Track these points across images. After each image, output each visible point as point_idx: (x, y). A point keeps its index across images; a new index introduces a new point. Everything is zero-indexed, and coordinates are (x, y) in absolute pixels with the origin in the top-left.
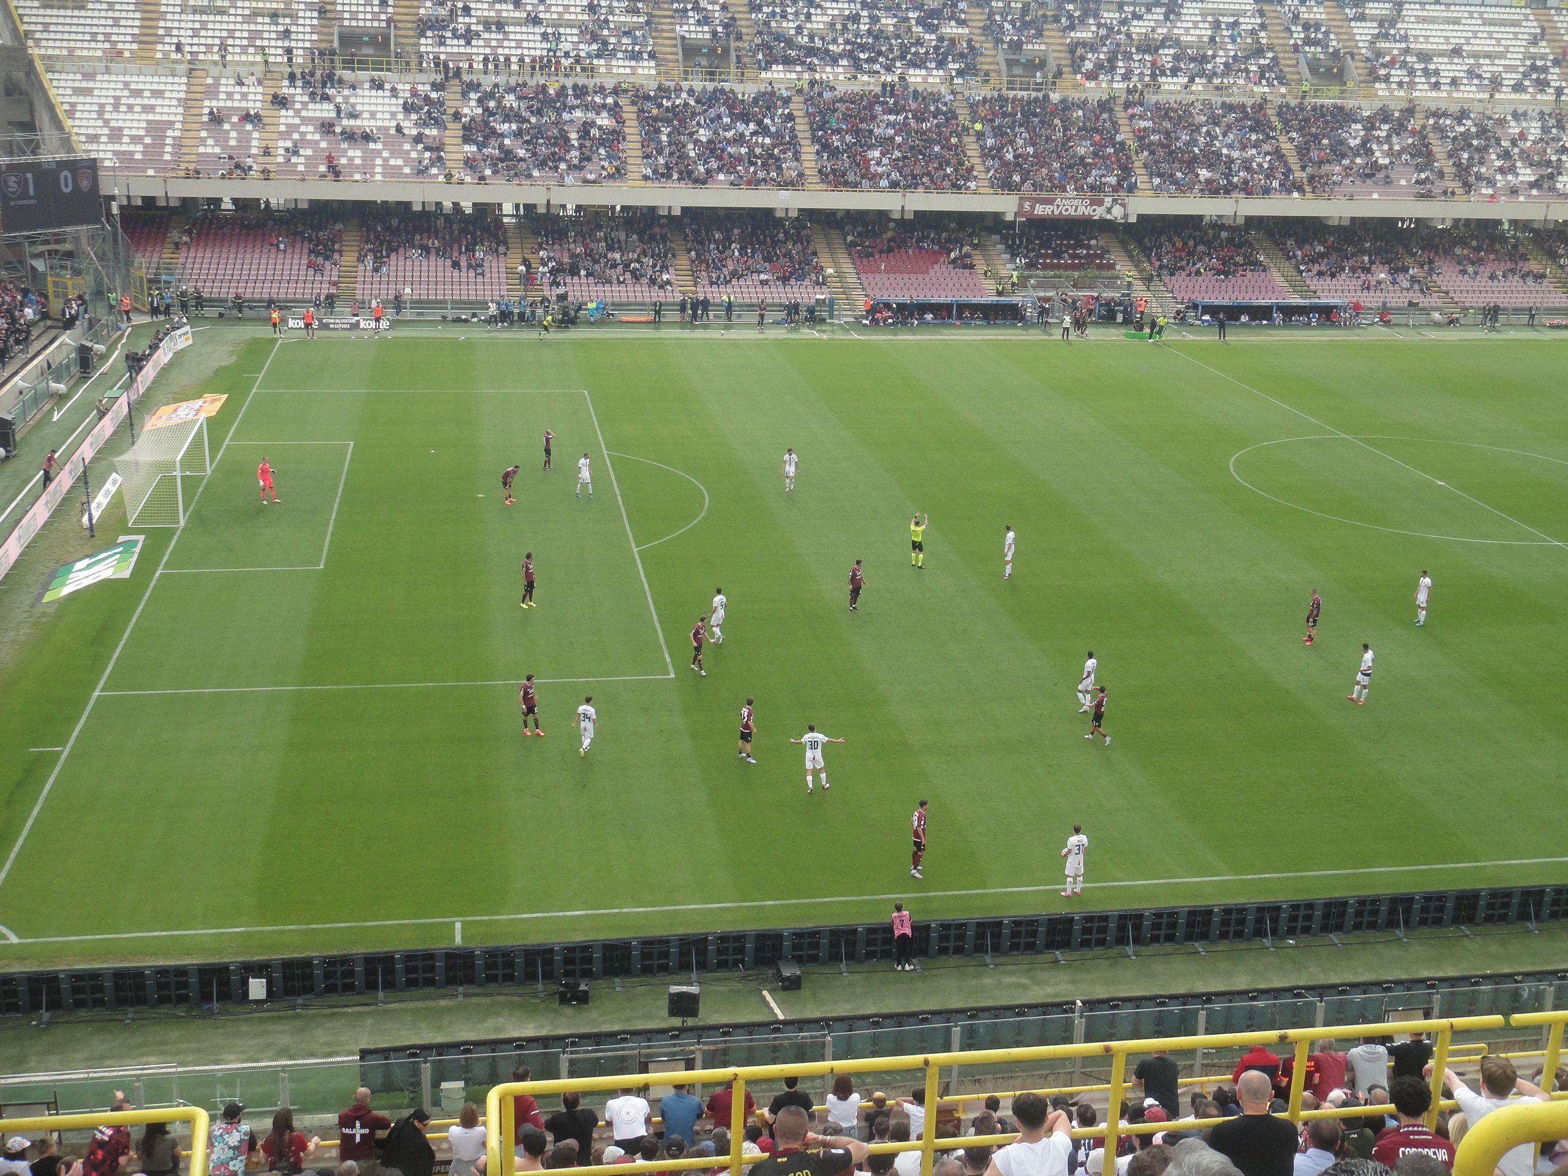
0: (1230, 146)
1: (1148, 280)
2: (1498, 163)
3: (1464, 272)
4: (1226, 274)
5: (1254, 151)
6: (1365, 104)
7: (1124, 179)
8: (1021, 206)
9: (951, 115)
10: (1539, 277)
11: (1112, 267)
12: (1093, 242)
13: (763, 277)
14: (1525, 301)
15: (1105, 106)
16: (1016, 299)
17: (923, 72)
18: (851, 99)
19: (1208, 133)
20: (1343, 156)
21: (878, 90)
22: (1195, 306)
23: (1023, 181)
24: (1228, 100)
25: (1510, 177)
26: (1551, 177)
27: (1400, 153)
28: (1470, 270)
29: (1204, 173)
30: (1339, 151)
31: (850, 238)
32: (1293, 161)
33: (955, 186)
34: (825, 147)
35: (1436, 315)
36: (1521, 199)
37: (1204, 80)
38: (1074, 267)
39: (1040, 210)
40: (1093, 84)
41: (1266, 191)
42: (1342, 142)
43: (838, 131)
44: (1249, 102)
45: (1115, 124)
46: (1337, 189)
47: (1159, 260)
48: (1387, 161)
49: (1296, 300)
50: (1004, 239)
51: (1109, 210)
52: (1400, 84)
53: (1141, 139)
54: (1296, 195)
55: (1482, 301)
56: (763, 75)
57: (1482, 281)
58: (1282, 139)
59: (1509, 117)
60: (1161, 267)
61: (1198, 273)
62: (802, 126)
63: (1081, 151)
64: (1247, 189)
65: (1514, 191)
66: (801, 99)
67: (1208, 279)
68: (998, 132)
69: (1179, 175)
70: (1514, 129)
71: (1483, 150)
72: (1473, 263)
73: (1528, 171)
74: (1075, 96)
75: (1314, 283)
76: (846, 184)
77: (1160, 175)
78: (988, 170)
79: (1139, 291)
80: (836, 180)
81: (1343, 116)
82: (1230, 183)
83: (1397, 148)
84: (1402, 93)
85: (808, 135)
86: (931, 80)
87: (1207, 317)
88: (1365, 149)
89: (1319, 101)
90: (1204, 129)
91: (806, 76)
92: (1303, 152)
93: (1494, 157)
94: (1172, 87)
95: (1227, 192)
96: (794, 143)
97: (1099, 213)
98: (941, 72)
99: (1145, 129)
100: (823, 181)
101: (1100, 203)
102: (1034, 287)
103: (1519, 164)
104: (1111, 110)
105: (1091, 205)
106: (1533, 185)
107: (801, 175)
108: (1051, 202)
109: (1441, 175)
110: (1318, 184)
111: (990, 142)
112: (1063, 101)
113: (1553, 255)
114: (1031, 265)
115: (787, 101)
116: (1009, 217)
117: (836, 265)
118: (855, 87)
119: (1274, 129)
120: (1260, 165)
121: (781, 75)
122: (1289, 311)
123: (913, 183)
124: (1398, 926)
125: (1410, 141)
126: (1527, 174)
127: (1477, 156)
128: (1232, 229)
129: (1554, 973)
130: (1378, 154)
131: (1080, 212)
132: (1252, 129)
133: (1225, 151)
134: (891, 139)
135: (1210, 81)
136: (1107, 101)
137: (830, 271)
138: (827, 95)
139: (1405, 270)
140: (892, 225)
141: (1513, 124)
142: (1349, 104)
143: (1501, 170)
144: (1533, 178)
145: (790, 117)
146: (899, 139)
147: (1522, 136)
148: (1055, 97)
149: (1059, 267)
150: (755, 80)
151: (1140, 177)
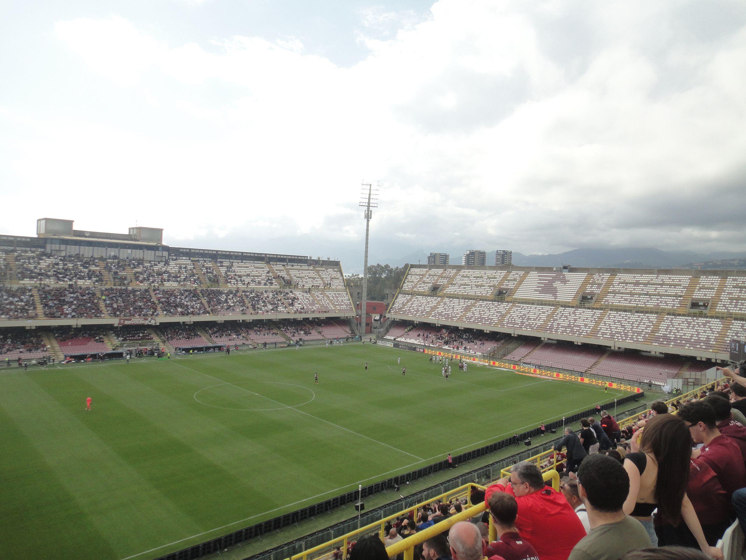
0: (187, 302)
1: (164, 342)
2: (263, 304)
3: (257, 334)
4: (189, 338)
5: (194, 303)
6: (225, 289)
7: (155, 312)
8: (120, 322)
9: (94, 294)
10: (276, 334)
11: (152, 339)
12: (146, 332)
13: (21, 350)
14: (274, 341)
15: (146, 291)
16: (120, 351)
17: (83, 281)
18: (57, 290)
19: (180, 298)
20: (220, 303)
21: (67, 286)
22: (180, 349)
23: (121, 314)
24: (185, 288)
25: (266, 308)
26: (276, 307)
27: (236, 302)
28: (258, 333)
29: (179, 310)
30: (219, 302)
31: (56, 335)
32: (206, 305)
33: (96, 316)
34: (46, 305)
35: (250, 346)
36: (269, 313)
37: (177, 283)
38: (139, 340)
39: (127, 323)
40: (142, 284)
41: (199, 314)
42: (219, 300)
43: (51, 300)
44: (192, 289)
45: (150, 296)
46: (219, 312)
47: (167, 336)
48: (233, 305)
49: (210, 345)
50: (115, 332)
51: (150, 322)
52: (234, 283)
53: (159, 300)
54: (208, 315)
55: (263, 341)
56: (21, 282)
57: (262, 336)
58: (202, 299)
59: (264, 292)
60: (168, 338)
61: (180, 339)
62: (37, 298)
63: (140, 304)
64: (193, 313)
65: (267, 312)
66: (36, 290)
67: (183, 341)
68: (111, 299)
69: (172, 310)
70: (265, 295)
71: (258, 301)
72: (259, 331)
73: (270, 306)
74: (137, 288)
75: (215, 340)
76: (55, 317)
77: (166, 310)
78: (108, 311)
79: (162, 346)
80: (52, 316)
81: (220, 293)
82: (188, 312)
83: (235, 301)
84: (235, 286)
85: (39, 301)
86: (86, 283)
87: (184, 352)
88: (226, 301)
89: (212, 289)
90: (179, 297)
91: (38, 282)
92: (209, 302)
93: (261, 302)
94: (168, 285)
95: (187, 315)
96: (34, 304)
97: (146, 323)
98: (90, 281)
99: (160, 297)
100: (46, 316)
101: (147, 319)
102: (126, 347)
103: (268, 304)
104: (148, 292)
105: (144, 320)
106: (272, 310)
107: (37, 314)
108: (130, 320)
109: (248, 308)
110: (214, 311)
111: (108, 302)
112: (133, 289)
113: (279, 328)
114: (125, 340)
115: (30, 290)
116: (116, 325)
117: (51, 344)
118: (58, 286)
119: (200, 296)
120: (196, 307)
121: (28, 282)
122: (208, 349)
123: (81, 315)
124: (258, 535)
125: (238, 299)
126: (270, 307)
127: (257, 302)
128: (190, 325)
129: (304, 537)
130: (230, 303)
131: (140, 323)
132: (193, 297)
133: (185, 303)
134: (72, 302)
135: (179, 283)
136: (147, 289)
137: (49, 346)
138: (47, 288)
139: (241, 334)
140: (73, 330)
141: (265, 294)
142: (221, 289)
143: (264, 306)
144: (272, 308)
145: (32, 296)
146: (75, 302)
147: (268, 297)
148: (130, 288)
149: (134, 340)
150: (18, 284)
151: (159, 311)
